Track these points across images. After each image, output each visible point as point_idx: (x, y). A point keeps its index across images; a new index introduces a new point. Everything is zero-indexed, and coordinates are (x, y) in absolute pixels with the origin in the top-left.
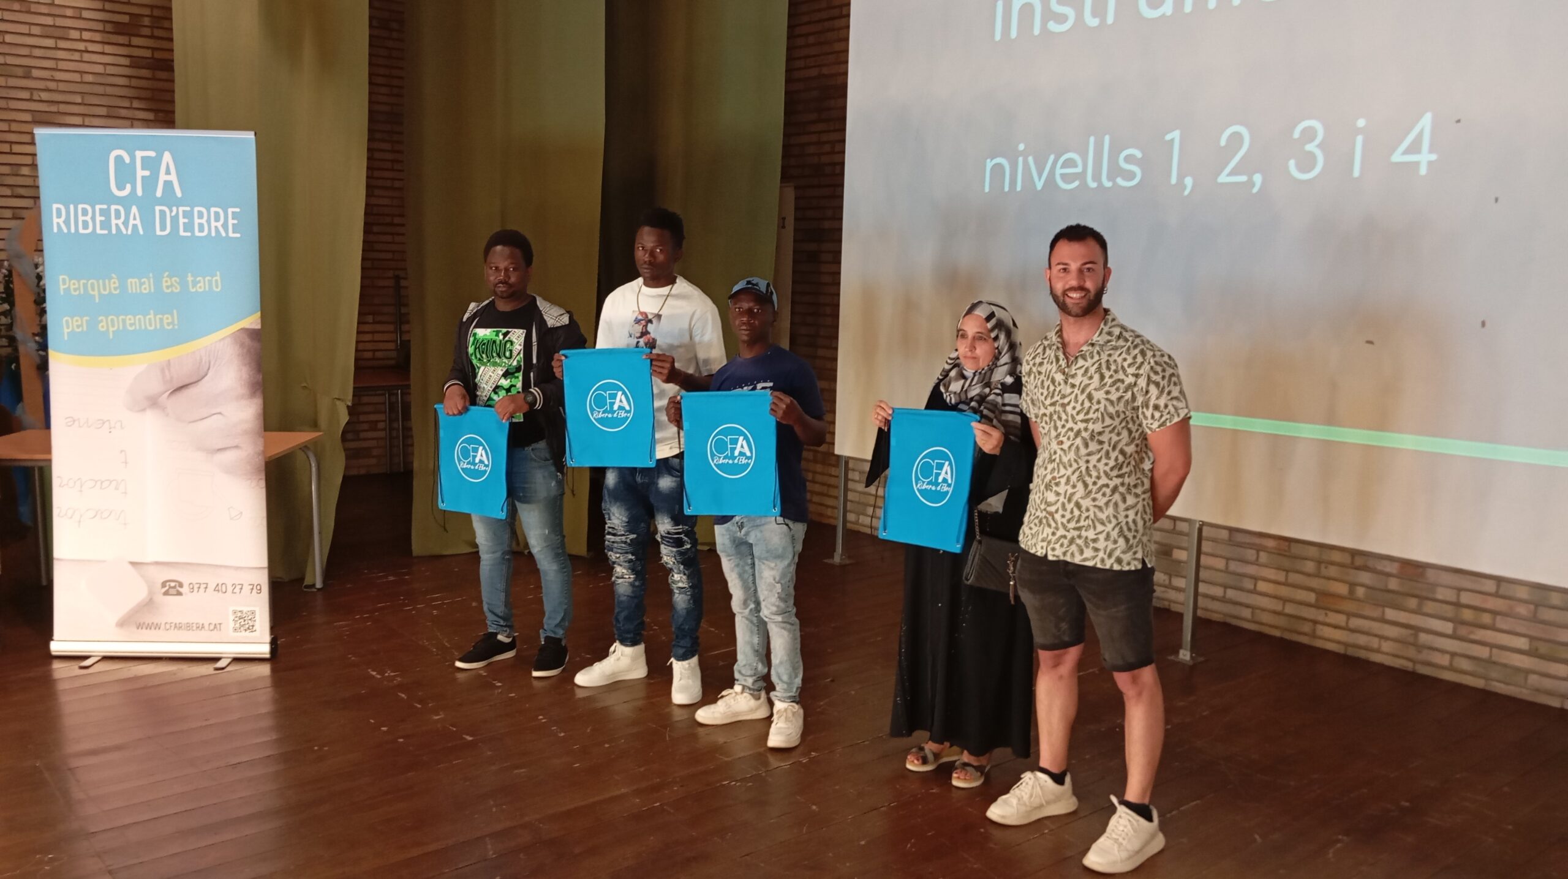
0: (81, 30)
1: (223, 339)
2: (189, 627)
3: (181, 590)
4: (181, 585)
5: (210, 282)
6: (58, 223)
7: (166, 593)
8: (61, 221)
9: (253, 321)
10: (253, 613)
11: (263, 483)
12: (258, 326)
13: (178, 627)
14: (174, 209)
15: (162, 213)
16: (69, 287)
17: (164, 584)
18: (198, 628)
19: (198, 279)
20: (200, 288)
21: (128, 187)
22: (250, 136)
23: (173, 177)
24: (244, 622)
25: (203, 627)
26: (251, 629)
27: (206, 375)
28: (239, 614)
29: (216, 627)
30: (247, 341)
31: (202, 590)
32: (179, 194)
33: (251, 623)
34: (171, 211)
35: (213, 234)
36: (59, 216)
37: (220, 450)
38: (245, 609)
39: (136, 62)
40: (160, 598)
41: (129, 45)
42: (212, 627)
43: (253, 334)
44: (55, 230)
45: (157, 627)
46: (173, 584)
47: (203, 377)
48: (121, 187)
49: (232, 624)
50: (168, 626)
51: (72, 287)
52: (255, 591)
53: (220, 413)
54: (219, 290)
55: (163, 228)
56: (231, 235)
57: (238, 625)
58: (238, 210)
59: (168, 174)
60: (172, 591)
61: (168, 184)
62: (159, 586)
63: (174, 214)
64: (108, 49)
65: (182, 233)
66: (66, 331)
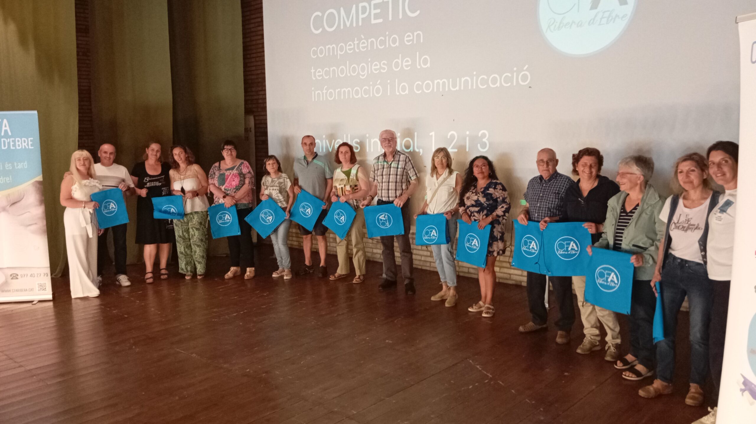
1: (29, 185)
2: (21, 290)
3: (18, 277)
4: (17, 275)
5: (23, 164)
7: (12, 279)
9: (40, 178)
10: (45, 284)
11: (46, 236)
12: (41, 180)
13: (17, 291)
15: (4, 141)
17: (11, 275)
18: (25, 290)
19: (18, 164)
20: (20, 167)
22: (35, 112)
23: (8, 128)
24: (42, 287)
25: (27, 290)
26: (45, 289)
27: (23, 198)
28: (40, 284)
29: (32, 290)
30: (38, 185)
31: (26, 276)
33: (45, 288)
34: (7, 140)
35: (23, 147)
37: (30, 225)
38: (42, 282)
40: (10, 280)
42: (30, 290)
43: (39, 183)
45: (9, 291)
46: (14, 275)
47: (22, 199)
49: (37, 289)
50: (13, 291)
52: (45, 276)
53: (29, 212)
54: (26, 167)
55: (5, 146)
56: (30, 147)
57: (40, 289)
58: (32, 139)
59: (6, 126)
60: (14, 278)
61: (6, 131)
62: (9, 276)
63: (8, 141)
65: (12, 148)
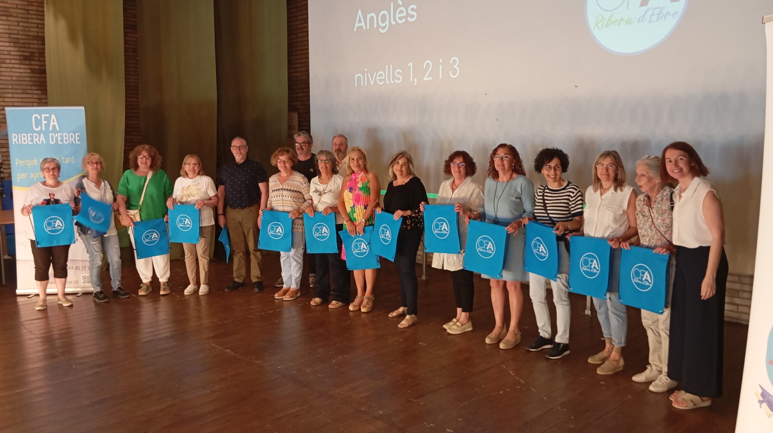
0: (10, 59)
5: (70, 159)
6: (15, 141)
8: (16, 140)
14: (56, 134)
15: (52, 136)
16: (19, 163)
19: (66, 159)
20: (67, 162)
21: (40, 127)
22: (83, 108)
23: (56, 123)
25: (72, 282)
28: (85, 277)
32: (58, 129)
36: (15, 138)
39: (33, 71)
41: (30, 64)
42: (75, 282)
44: (14, 143)
48: (37, 127)
51: (20, 163)
54: (73, 162)
55: (52, 141)
56: (77, 143)
57: (84, 281)
58: (79, 134)
59: (54, 121)
61: (54, 126)
63: (56, 136)
64: (22, 66)
65: (59, 143)
66: (19, 178)
